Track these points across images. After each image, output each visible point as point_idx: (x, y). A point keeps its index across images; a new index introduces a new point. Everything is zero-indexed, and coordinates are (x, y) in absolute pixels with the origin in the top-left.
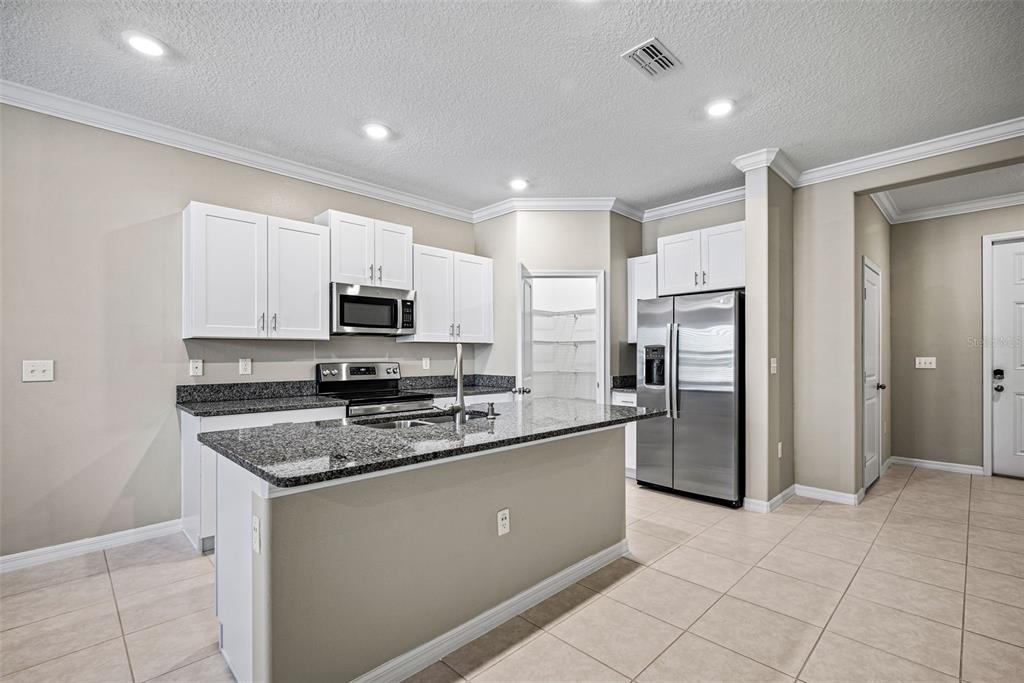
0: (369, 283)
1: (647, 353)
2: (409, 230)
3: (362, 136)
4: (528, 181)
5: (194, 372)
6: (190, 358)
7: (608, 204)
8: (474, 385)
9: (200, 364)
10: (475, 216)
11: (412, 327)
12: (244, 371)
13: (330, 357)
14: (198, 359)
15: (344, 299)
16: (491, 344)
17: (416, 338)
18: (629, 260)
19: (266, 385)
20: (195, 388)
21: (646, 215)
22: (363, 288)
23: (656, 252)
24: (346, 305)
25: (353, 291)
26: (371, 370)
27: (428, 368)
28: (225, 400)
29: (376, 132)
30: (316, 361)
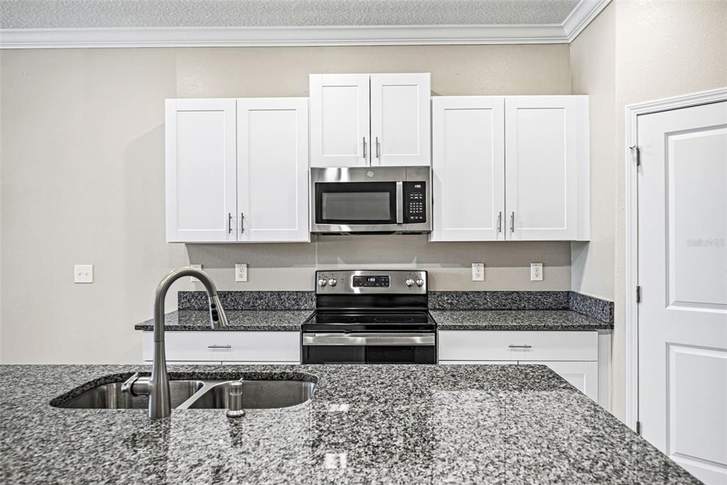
0: (363, 163)
2: (423, 80)
6: (191, 263)
11: (424, 221)
12: (240, 278)
14: (198, 264)
15: (321, 189)
16: (589, 242)
17: (435, 237)
19: (260, 295)
20: (193, 295)
24: (325, 196)
26: (382, 280)
27: (482, 278)
30: (318, 267)
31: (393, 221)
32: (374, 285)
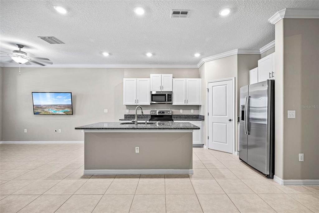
0: (160, 91)
1: (242, 108)
2: (171, 75)
4: (200, 53)
5: (127, 112)
6: (127, 109)
7: (236, 52)
8: (198, 118)
9: (128, 110)
10: (198, 66)
11: (171, 101)
15: (152, 95)
16: (201, 105)
17: (174, 104)
18: (250, 71)
19: (140, 115)
20: (127, 115)
21: (261, 51)
22: (157, 92)
23: (258, 66)
24: (153, 96)
25: (154, 93)
27: (182, 112)
29: (149, 55)
30: (151, 110)
31: (165, 101)
32: (162, 113)
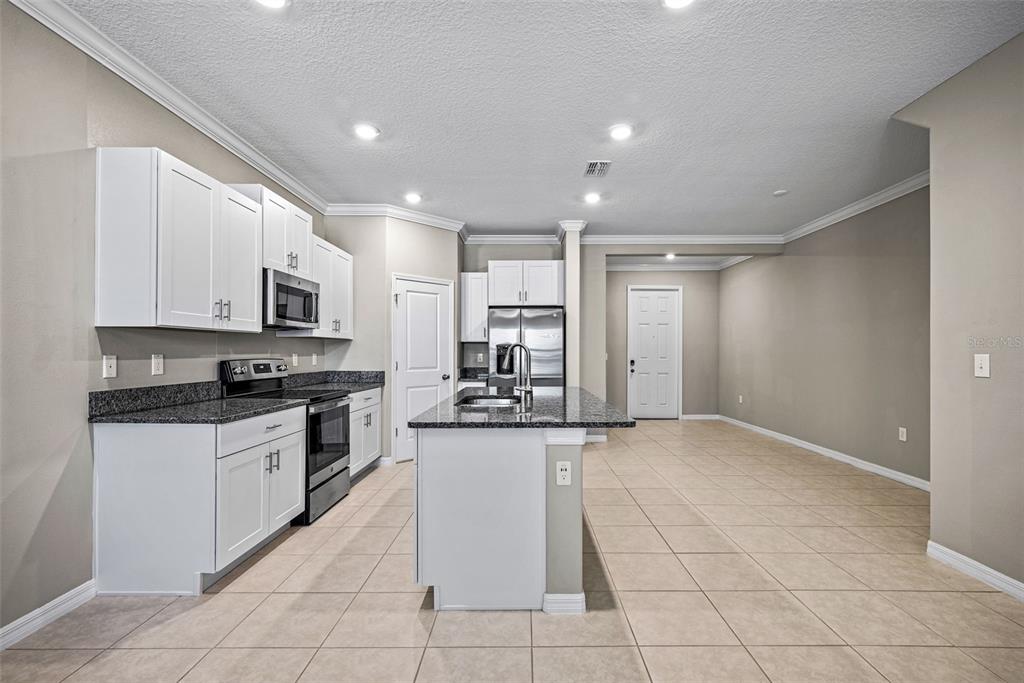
1: (498, 350)
3: (352, 136)
4: (422, 196)
5: (109, 372)
6: (103, 353)
7: (458, 227)
9: (114, 362)
10: (329, 209)
12: (157, 370)
13: (229, 353)
14: (112, 354)
16: (350, 340)
17: (316, 333)
19: (180, 388)
21: (469, 239)
23: (487, 271)
26: (268, 367)
28: (142, 410)
29: (366, 132)
30: (218, 358)
31: (308, 320)
32: (263, 371)
